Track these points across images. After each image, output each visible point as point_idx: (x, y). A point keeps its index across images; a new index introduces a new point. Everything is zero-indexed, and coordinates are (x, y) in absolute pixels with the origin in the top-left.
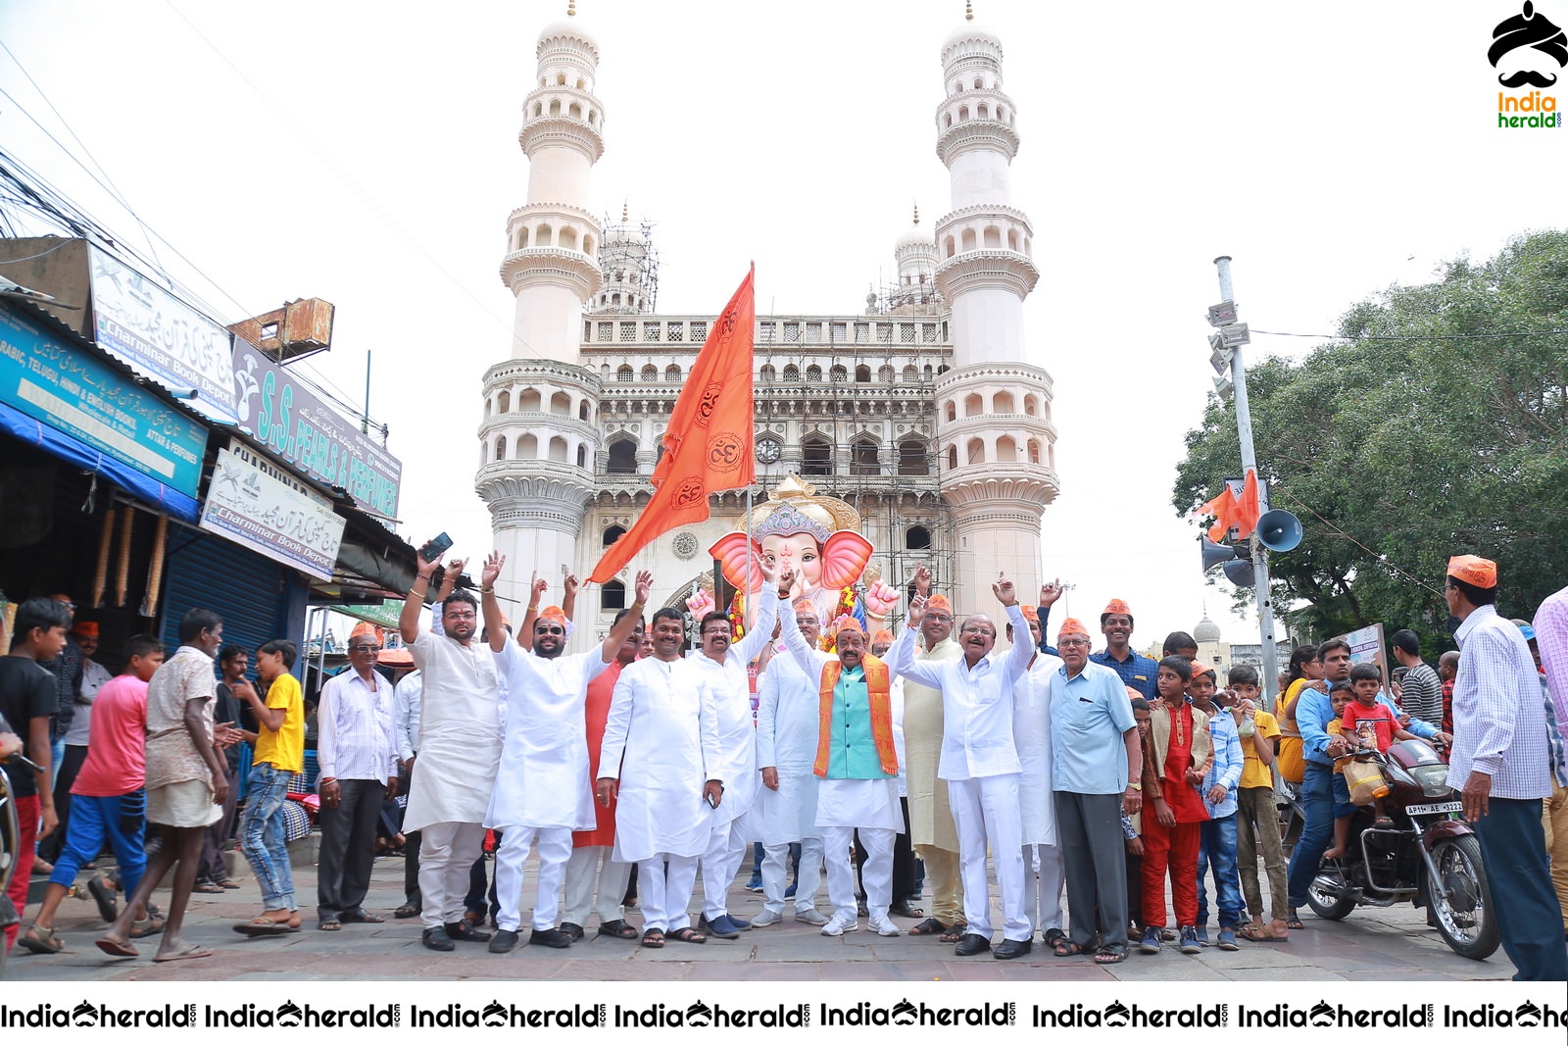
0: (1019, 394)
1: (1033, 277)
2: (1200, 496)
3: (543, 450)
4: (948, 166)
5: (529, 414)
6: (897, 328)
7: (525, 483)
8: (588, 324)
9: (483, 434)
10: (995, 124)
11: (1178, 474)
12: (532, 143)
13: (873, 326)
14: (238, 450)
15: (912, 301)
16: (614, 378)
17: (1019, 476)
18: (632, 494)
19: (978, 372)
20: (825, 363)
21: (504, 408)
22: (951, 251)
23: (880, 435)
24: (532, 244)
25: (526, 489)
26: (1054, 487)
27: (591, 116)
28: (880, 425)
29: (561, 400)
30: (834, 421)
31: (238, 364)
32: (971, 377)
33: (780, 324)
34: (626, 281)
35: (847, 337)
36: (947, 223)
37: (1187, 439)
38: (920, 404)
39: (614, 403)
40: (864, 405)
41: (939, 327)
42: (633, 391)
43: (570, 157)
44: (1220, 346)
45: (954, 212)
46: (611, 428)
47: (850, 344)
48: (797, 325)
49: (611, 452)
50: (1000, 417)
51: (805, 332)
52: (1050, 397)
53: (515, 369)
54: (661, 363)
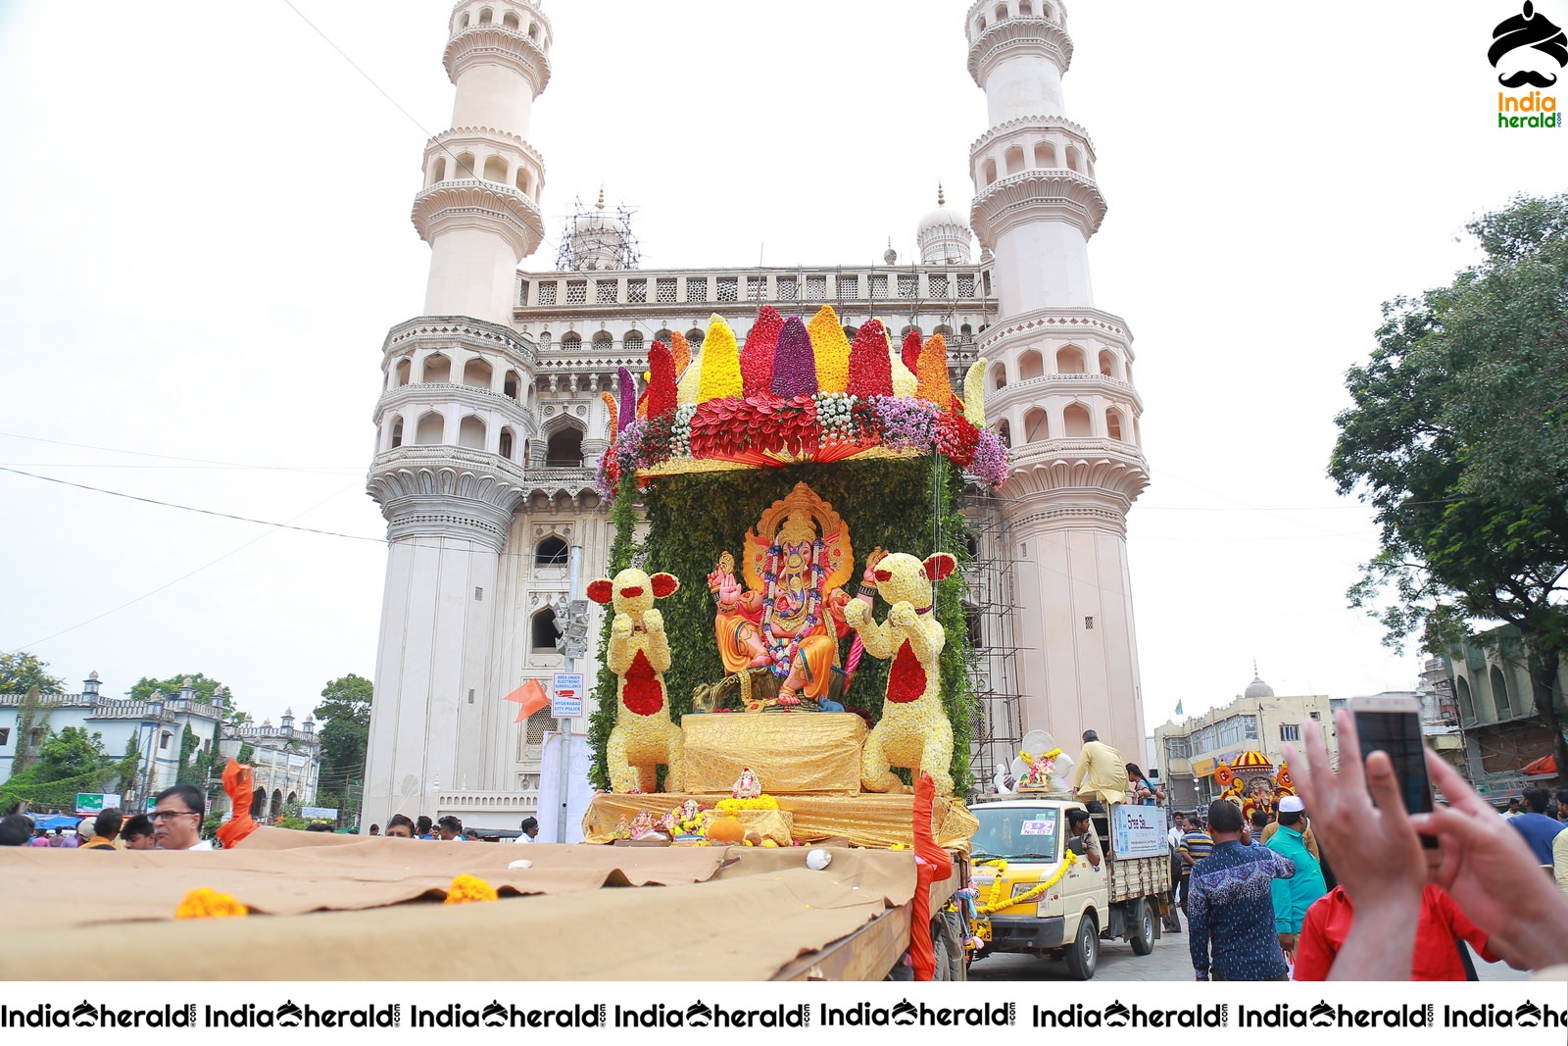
0: (1092, 349)
1: (1099, 209)
3: (451, 433)
4: (983, 85)
5: (434, 387)
6: (924, 281)
7: (426, 477)
8: (525, 285)
9: (378, 418)
10: (1042, 23)
12: (458, 62)
13: (893, 277)
16: (557, 348)
17: (1097, 456)
18: (573, 493)
19: (1035, 322)
21: (404, 380)
22: (992, 177)
24: (449, 178)
25: (428, 485)
26: (1143, 473)
27: (533, 31)
29: (478, 370)
32: (1026, 329)
33: (772, 279)
35: (859, 292)
36: (985, 143)
37: (1349, 379)
39: (553, 378)
41: (978, 276)
42: (579, 363)
43: (505, 77)
45: (994, 128)
46: (550, 409)
47: (863, 300)
48: (794, 279)
49: (551, 442)
50: (1067, 379)
51: (804, 287)
52: (1131, 357)
53: (419, 329)
54: (618, 329)
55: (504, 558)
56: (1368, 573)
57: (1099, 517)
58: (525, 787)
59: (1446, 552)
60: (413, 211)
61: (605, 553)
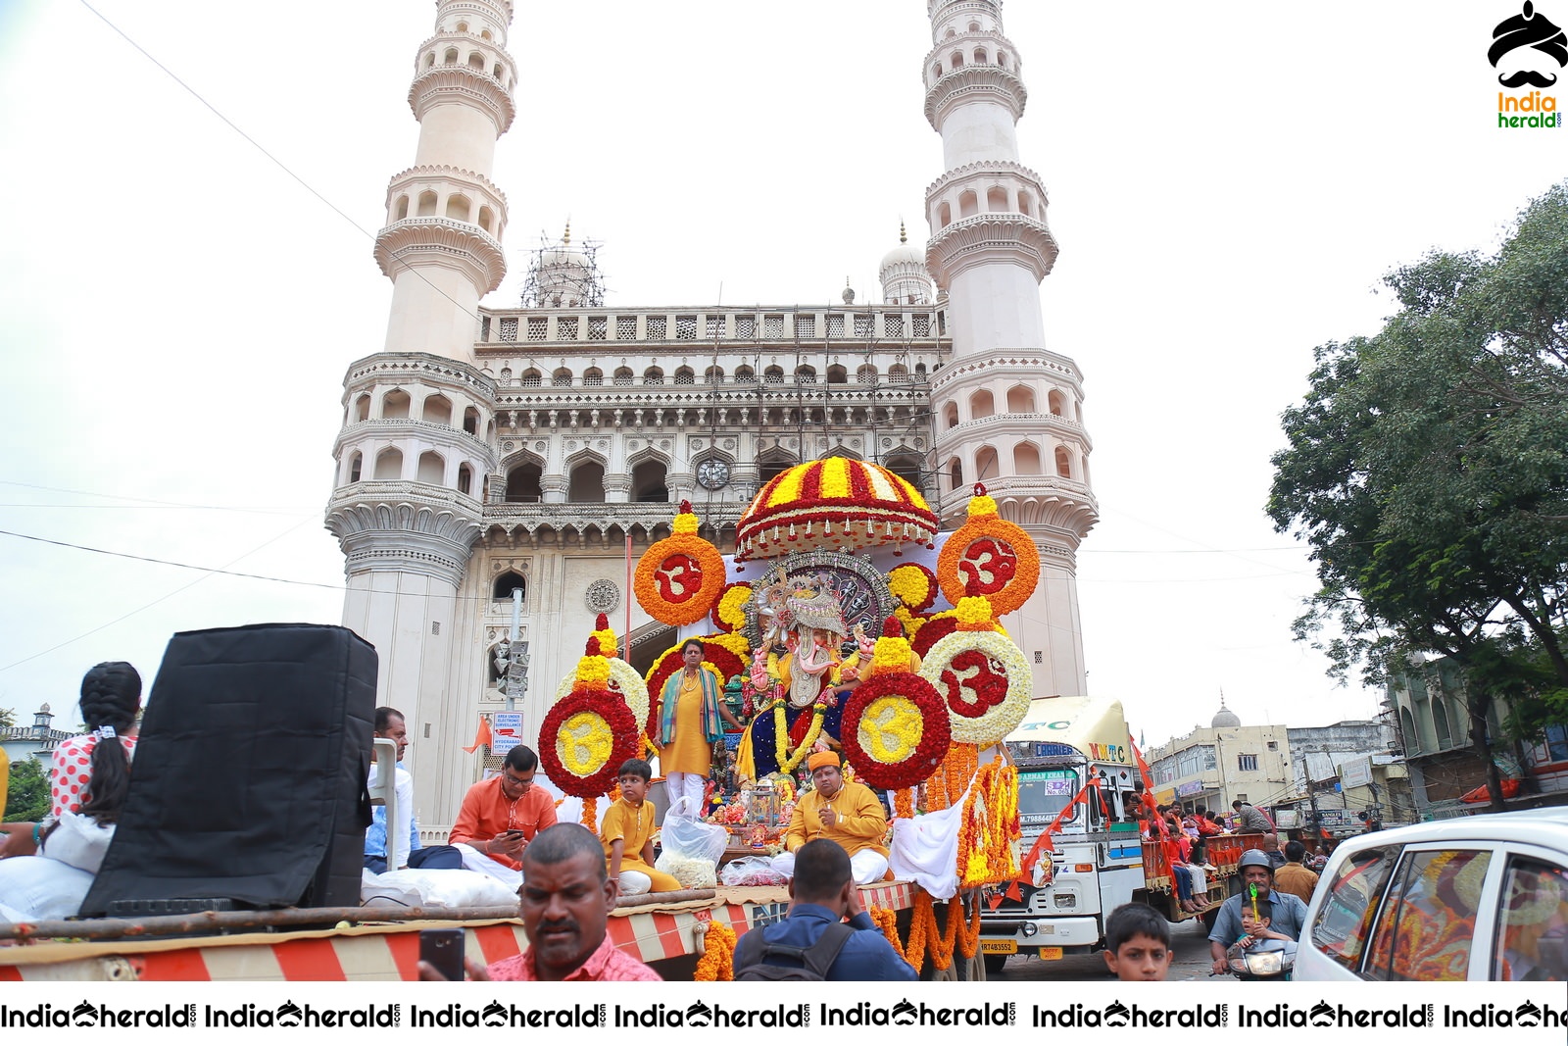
0: (1042, 389)
1: (1051, 252)
3: (410, 468)
4: (938, 129)
5: (395, 423)
6: (880, 320)
7: (384, 512)
8: (487, 321)
9: (337, 453)
10: (996, 71)
12: (423, 101)
13: (849, 317)
16: (517, 384)
17: (1046, 494)
18: (531, 528)
19: (986, 362)
20: (788, 363)
21: (364, 416)
22: (946, 220)
23: (860, 451)
24: (411, 216)
25: (386, 522)
26: (1091, 510)
27: (498, 72)
28: (860, 438)
29: (437, 406)
30: (800, 432)
32: (978, 369)
33: (730, 318)
35: (816, 331)
36: (940, 186)
37: (1286, 420)
38: (912, 409)
39: (513, 414)
40: (839, 414)
41: (934, 317)
42: (539, 399)
45: (949, 172)
46: (509, 445)
47: (819, 339)
48: (752, 318)
49: (511, 477)
50: (1018, 418)
51: (762, 326)
52: (1081, 397)
53: (379, 365)
54: (578, 365)
55: (462, 593)
56: (1312, 607)
57: (1048, 553)
59: (1377, 588)
60: (376, 247)
61: (563, 588)
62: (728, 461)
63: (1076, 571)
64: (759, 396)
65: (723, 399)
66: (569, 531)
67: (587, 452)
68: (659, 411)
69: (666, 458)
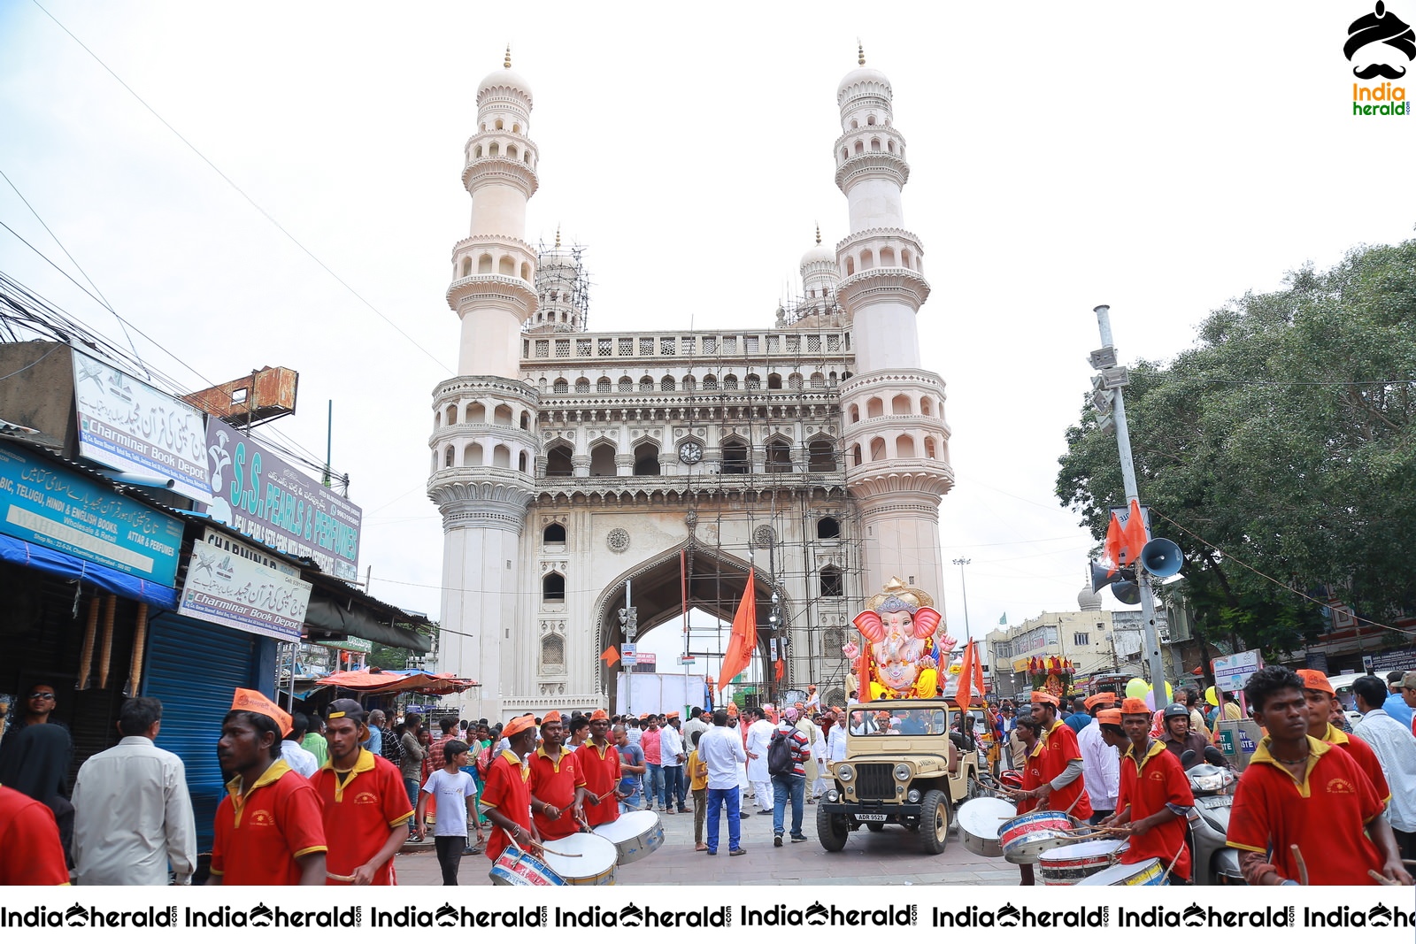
0: (915, 397)
1: (924, 291)
2: (1081, 486)
3: (488, 457)
4: (846, 194)
5: (475, 425)
6: (804, 340)
7: (473, 488)
8: (527, 342)
9: (433, 444)
10: (887, 156)
11: (1061, 467)
12: (474, 181)
13: (782, 338)
14: (212, 537)
15: (816, 312)
16: (550, 391)
17: (918, 471)
19: (878, 378)
20: (740, 373)
21: (452, 420)
22: (851, 271)
23: (791, 436)
24: (475, 273)
25: (474, 493)
26: (949, 479)
27: (526, 157)
28: (792, 427)
29: (503, 412)
30: (750, 424)
31: (211, 440)
32: (872, 383)
33: (699, 338)
34: (560, 300)
35: (760, 349)
36: (846, 244)
37: (1068, 435)
38: (827, 407)
39: (551, 413)
40: (777, 410)
41: (842, 338)
42: (568, 402)
43: (509, 193)
44: (1102, 387)
45: (853, 235)
46: (548, 435)
47: (762, 355)
48: (714, 339)
49: (550, 457)
50: (899, 418)
51: (721, 345)
52: (943, 399)
53: (461, 384)
54: (593, 375)
55: (523, 538)
57: (919, 510)
58: (543, 692)
60: (448, 294)
61: (591, 535)
62: (700, 444)
63: (939, 520)
64: (721, 398)
65: (697, 401)
66: (594, 495)
67: (603, 438)
68: (653, 410)
69: (658, 442)
